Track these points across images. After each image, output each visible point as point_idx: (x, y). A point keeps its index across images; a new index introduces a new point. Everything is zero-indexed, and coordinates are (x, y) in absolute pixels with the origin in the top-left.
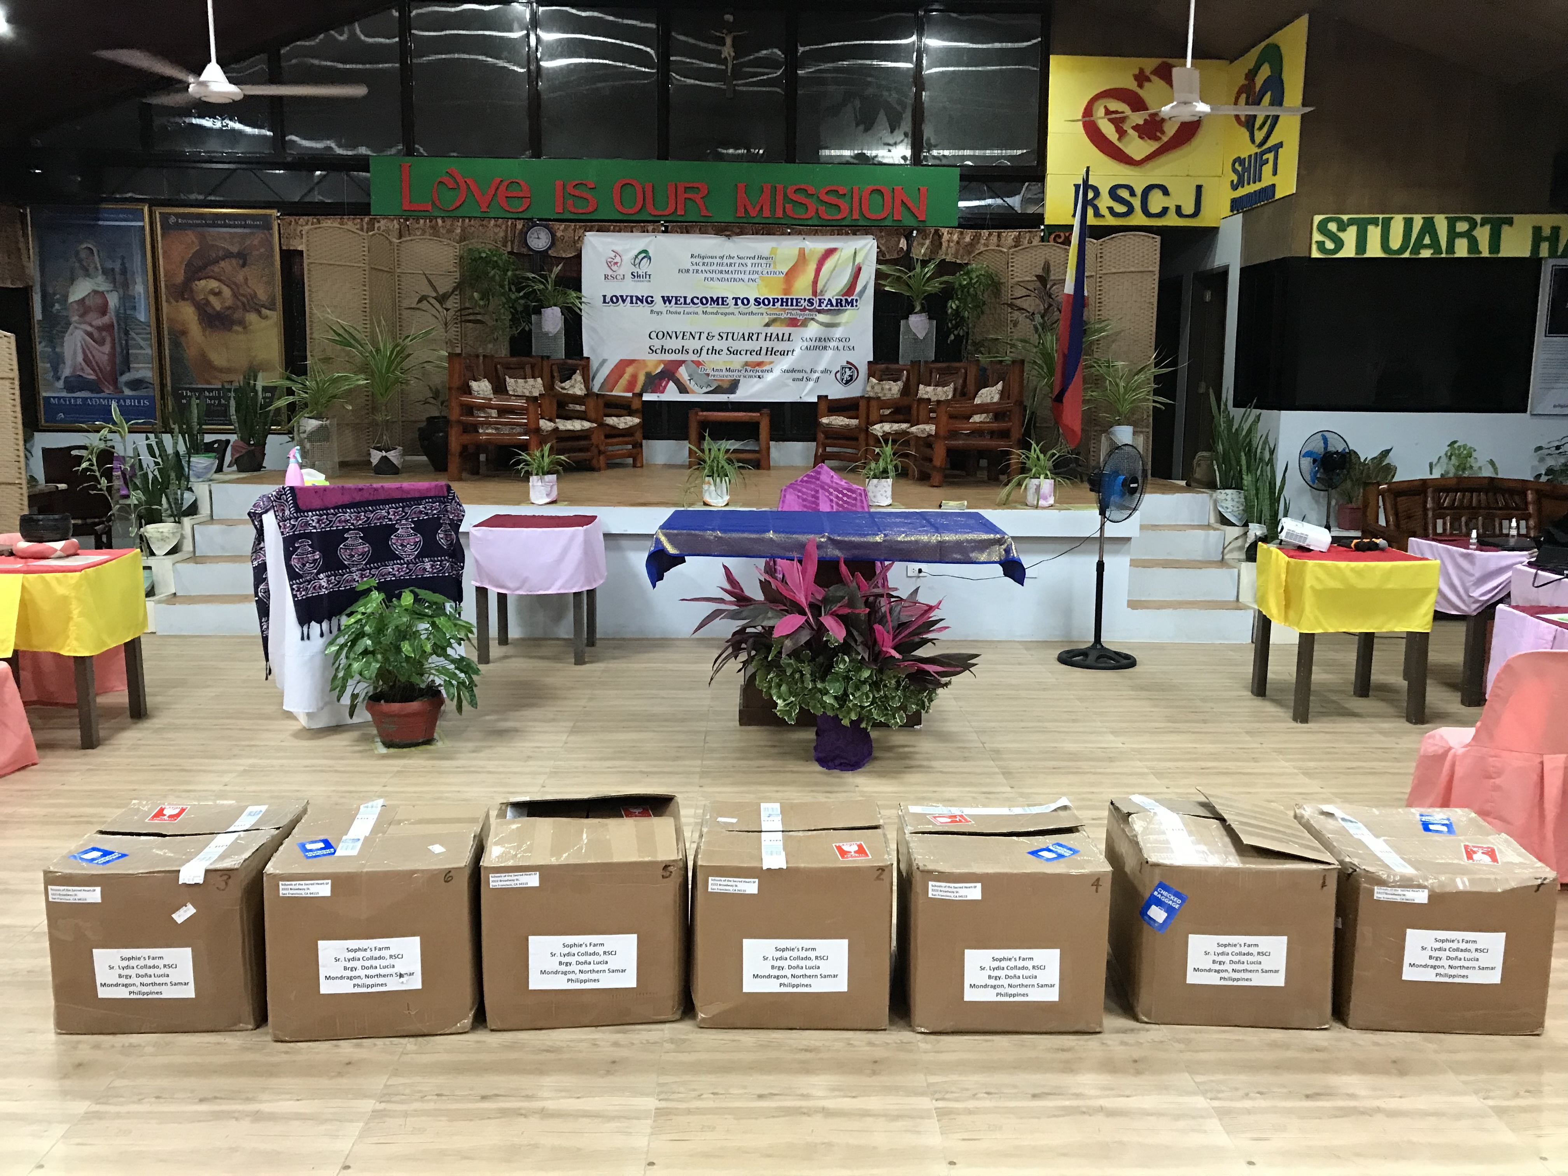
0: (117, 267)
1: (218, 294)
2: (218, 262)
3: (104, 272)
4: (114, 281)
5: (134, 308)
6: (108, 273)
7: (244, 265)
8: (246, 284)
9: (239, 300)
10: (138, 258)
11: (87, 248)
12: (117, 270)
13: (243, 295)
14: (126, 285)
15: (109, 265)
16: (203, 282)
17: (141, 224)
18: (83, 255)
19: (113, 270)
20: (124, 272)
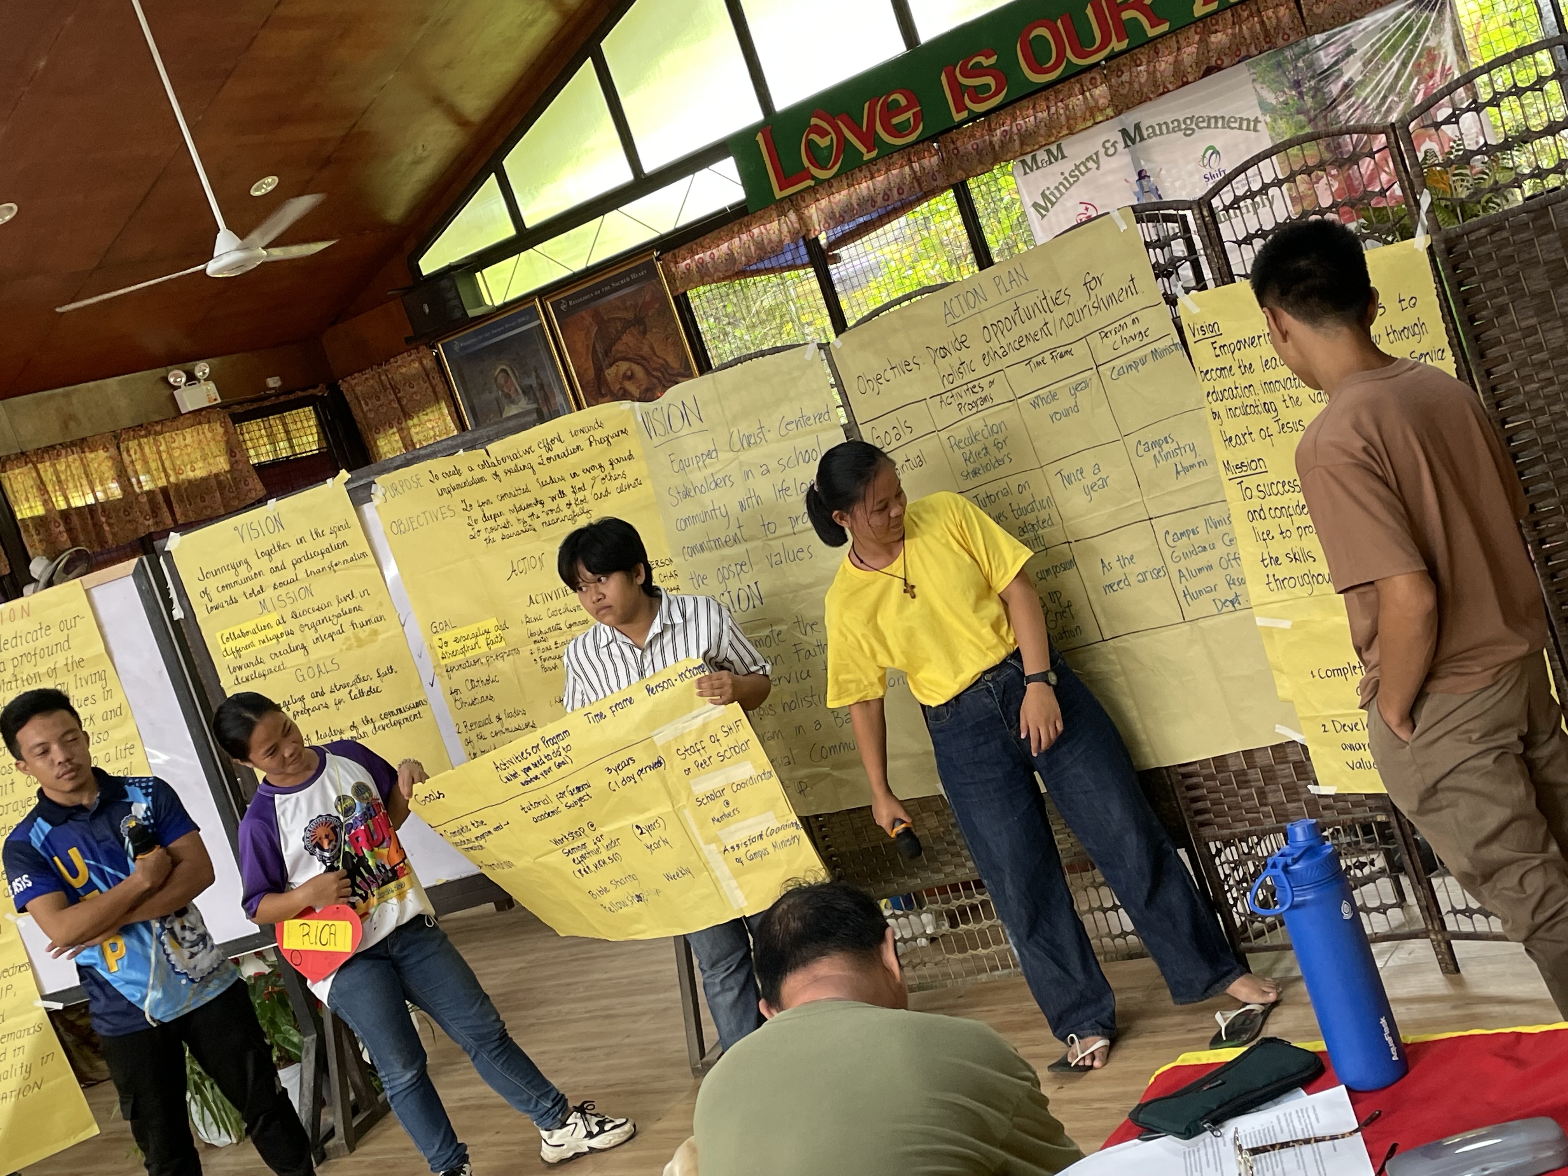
0: (534, 382)
1: (631, 377)
2: (620, 338)
3: (524, 392)
4: (536, 400)
6: (527, 391)
7: (645, 333)
8: (655, 354)
9: (654, 376)
10: (547, 363)
11: (503, 370)
12: (535, 385)
13: (655, 369)
14: (547, 400)
16: (614, 368)
17: (538, 322)
18: (501, 379)
19: (531, 386)
20: (542, 387)
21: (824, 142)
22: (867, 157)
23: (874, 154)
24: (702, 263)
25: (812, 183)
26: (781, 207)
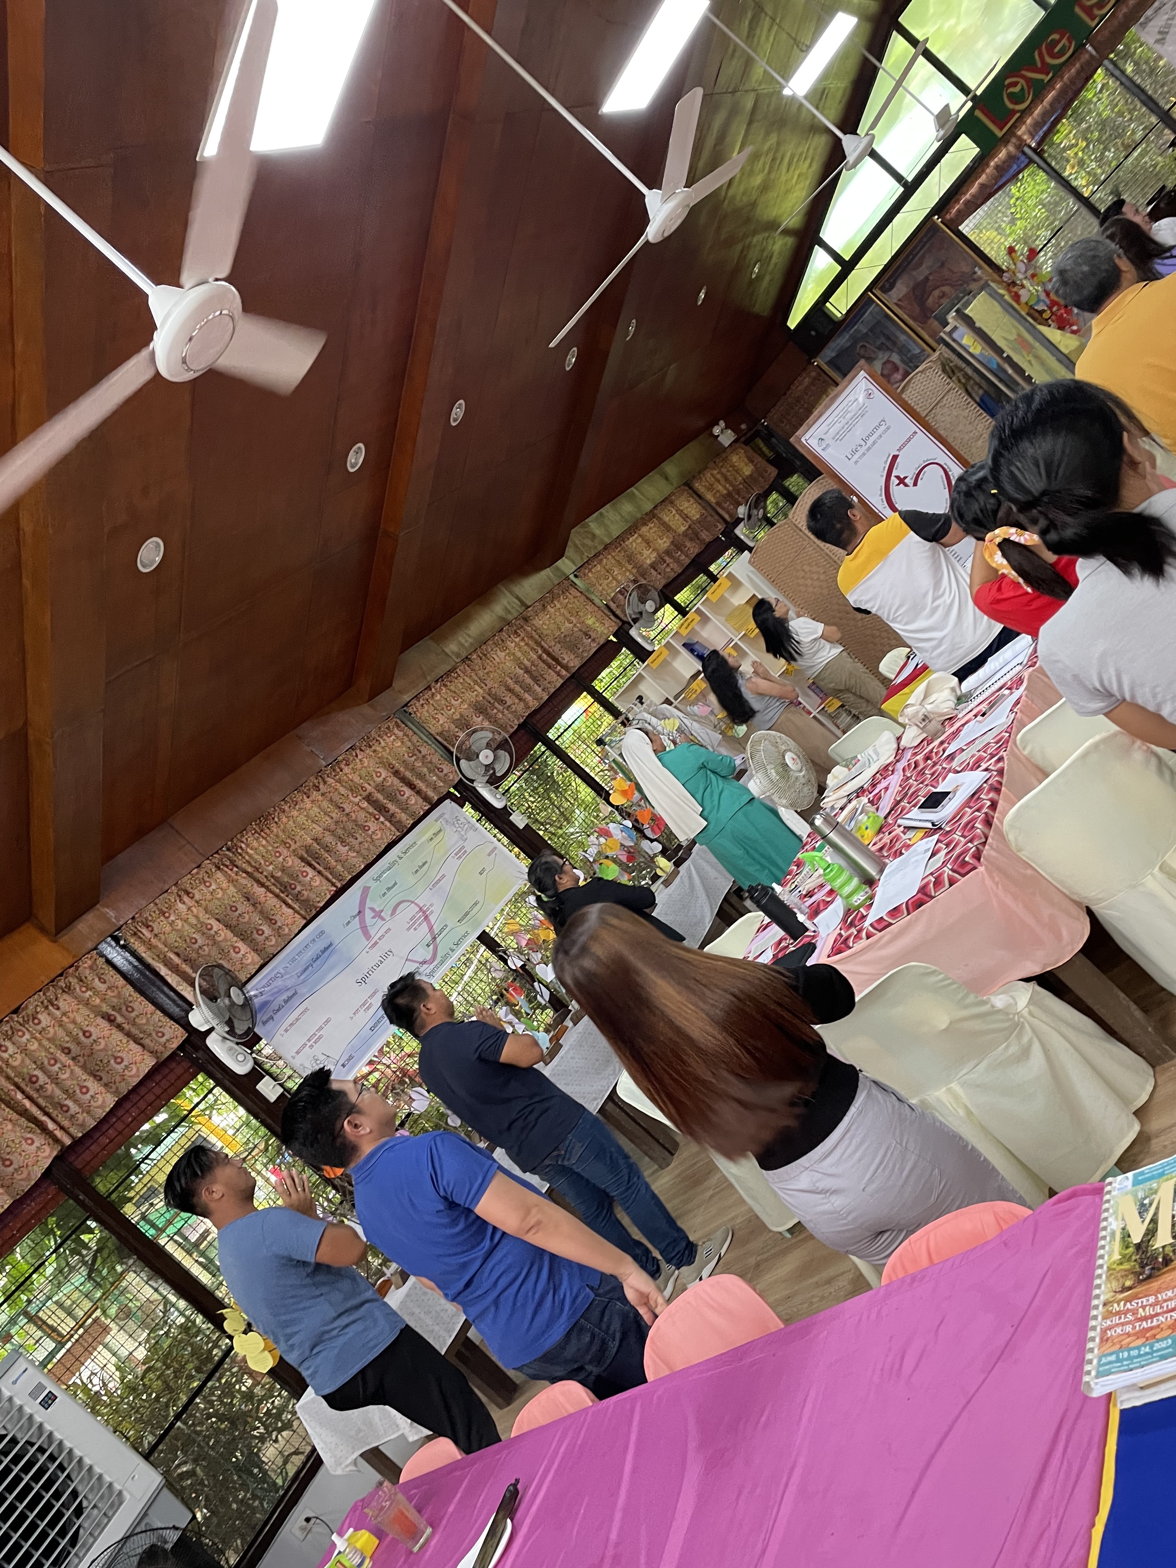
0: (883, 339)
1: (943, 295)
2: (928, 280)
4: (888, 349)
5: (909, 351)
7: (943, 265)
9: (956, 286)
10: (888, 324)
14: (894, 343)
15: (878, 343)
17: (874, 305)
20: (888, 338)
21: (1017, 89)
22: (1047, 79)
23: (1051, 75)
24: (967, 203)
25: (1018, 115)
26: (1005, 140)
